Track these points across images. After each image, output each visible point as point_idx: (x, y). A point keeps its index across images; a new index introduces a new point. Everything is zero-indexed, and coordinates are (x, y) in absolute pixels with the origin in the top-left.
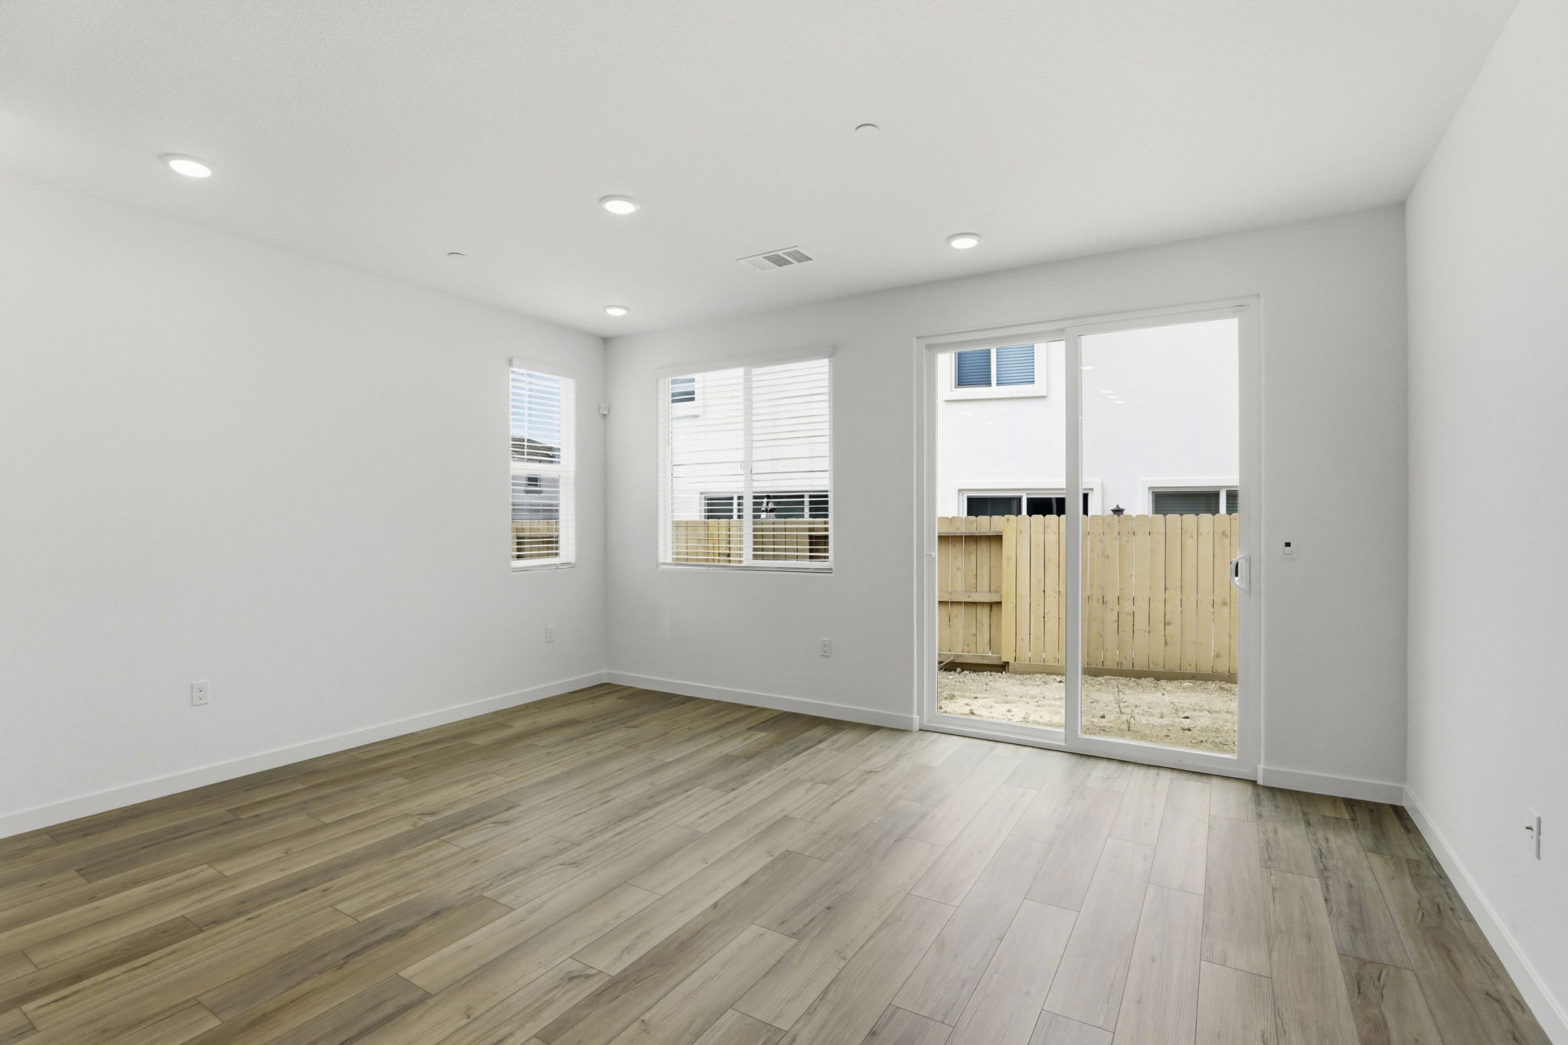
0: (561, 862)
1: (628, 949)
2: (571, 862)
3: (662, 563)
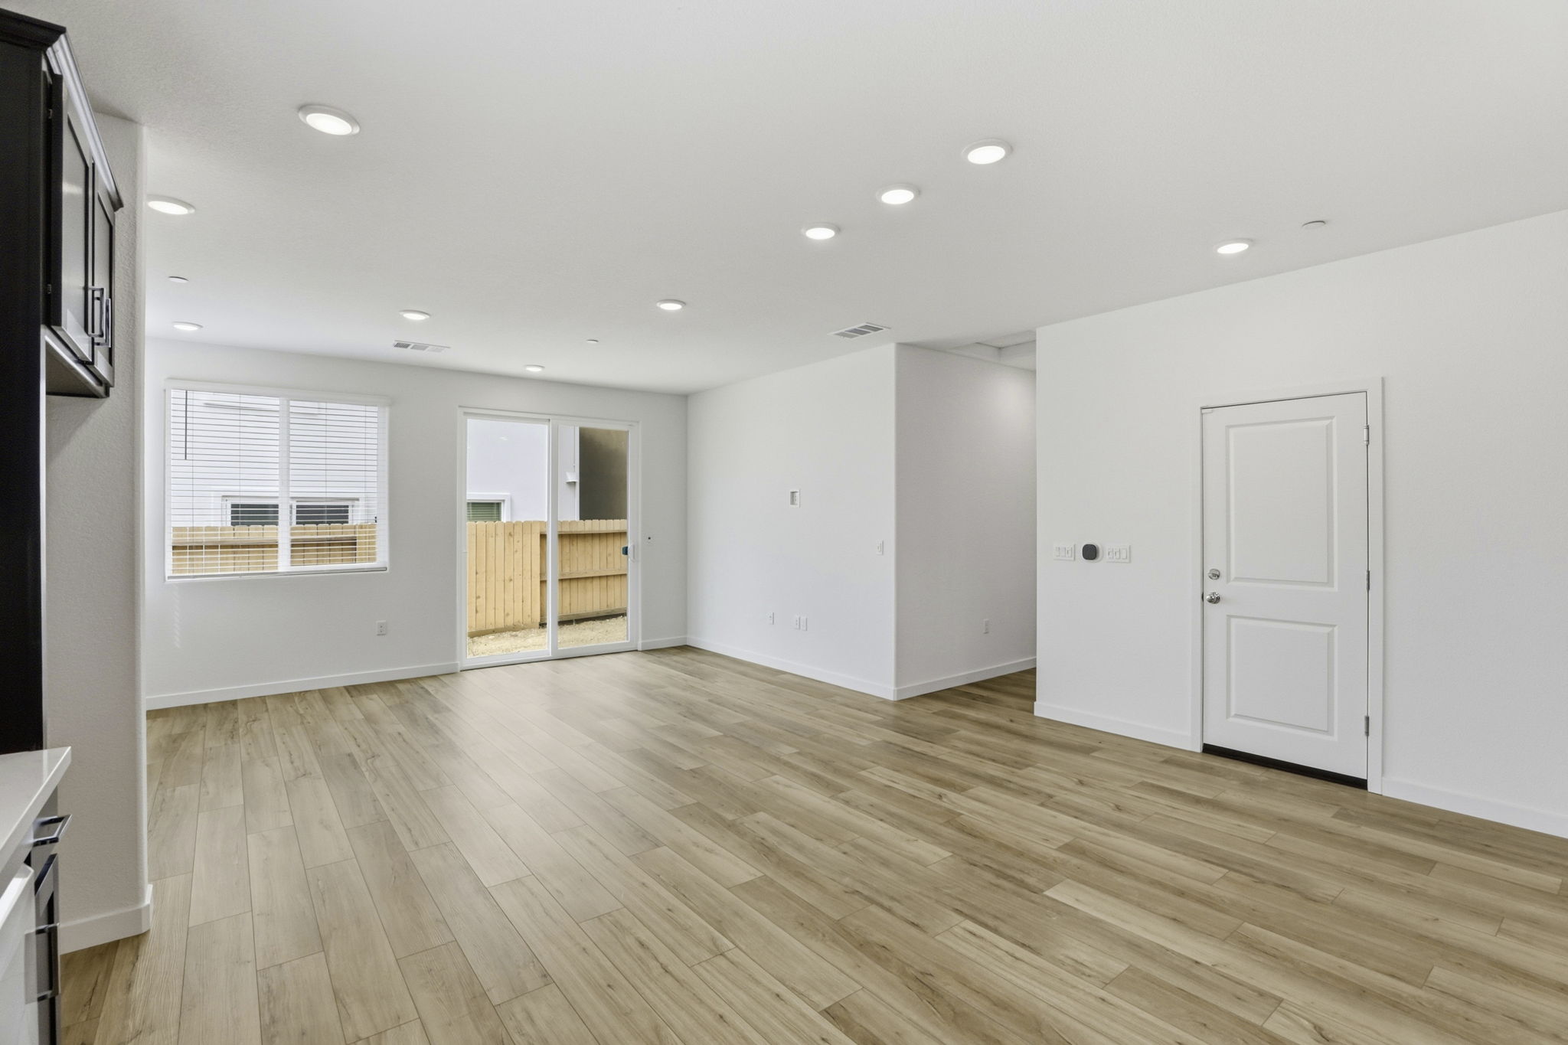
3: (169, 578)
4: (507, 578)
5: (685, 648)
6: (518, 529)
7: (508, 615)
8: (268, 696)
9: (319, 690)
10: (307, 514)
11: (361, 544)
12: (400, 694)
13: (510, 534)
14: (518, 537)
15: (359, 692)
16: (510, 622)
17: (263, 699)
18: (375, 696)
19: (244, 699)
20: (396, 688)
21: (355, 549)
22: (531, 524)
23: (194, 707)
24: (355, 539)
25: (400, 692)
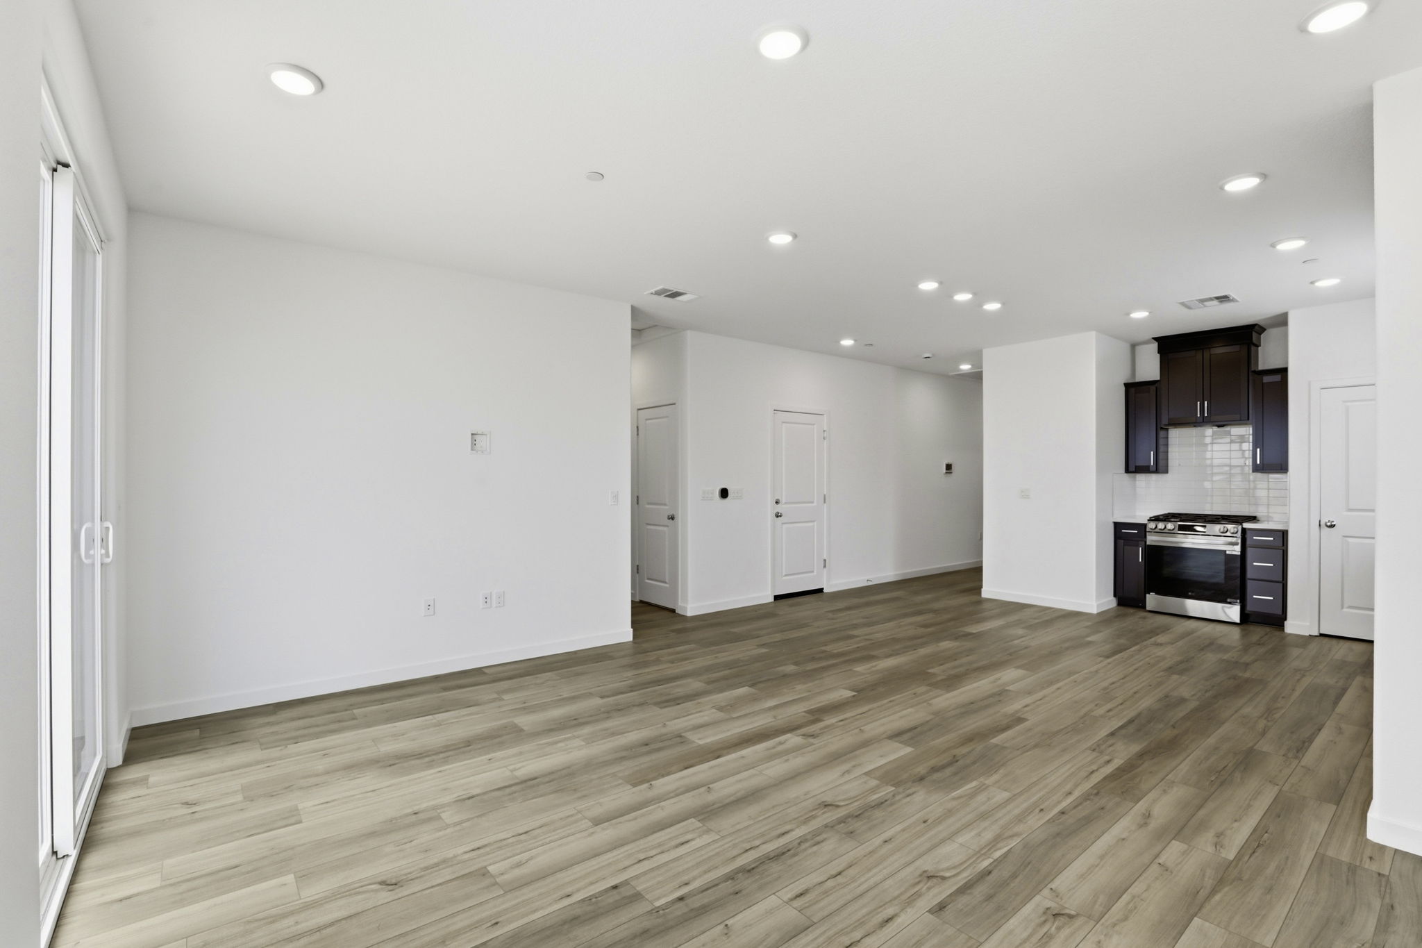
0: (839, 810)
1: (780, 743)
2: (830, 808)
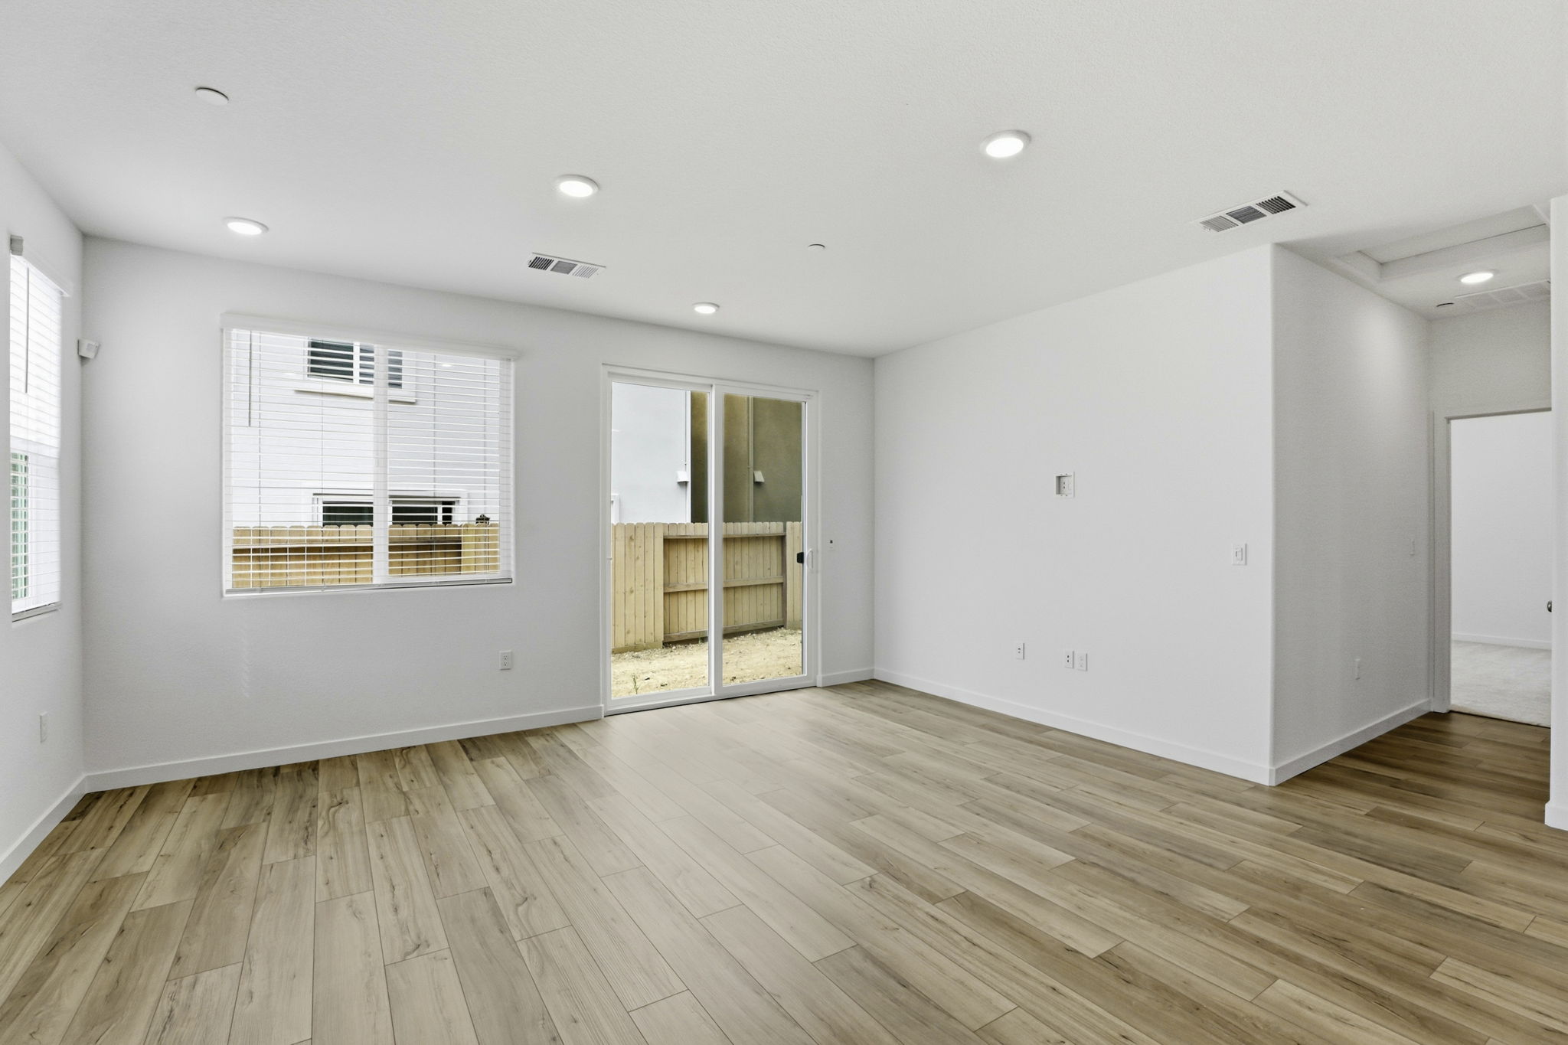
3: (228, 591)
4: (628, 589)
5: (873, 685)
6: (640, 532)
7: (628, 632)
8: (360, 755)
9: (427, 746)
10: (406, 513)
11: (469, 546)
12: (535, 757)
13: (631, 538)
14: (639, 541)
15: (480, 750)
16: (631, 640)
17: (353, 760)
18: (501, 760)
19: (329, 760)
20: (528, 744)
21: (459, 554)
22: (654, 526)
23: (261, 772)
24: (459, 540)
25: (535, 752)
